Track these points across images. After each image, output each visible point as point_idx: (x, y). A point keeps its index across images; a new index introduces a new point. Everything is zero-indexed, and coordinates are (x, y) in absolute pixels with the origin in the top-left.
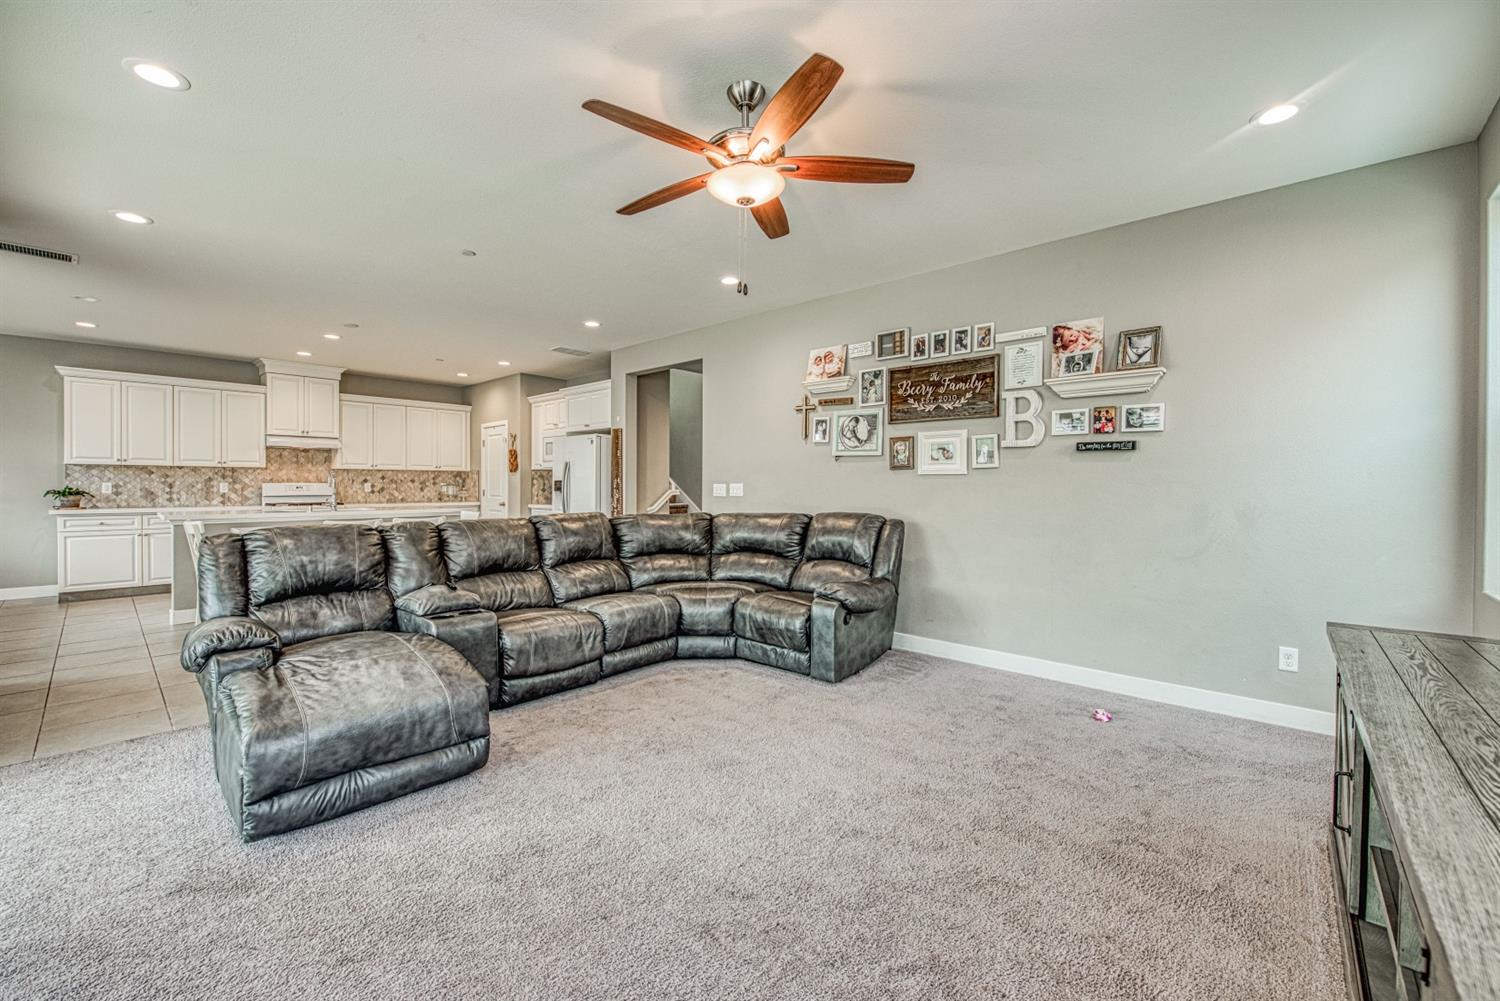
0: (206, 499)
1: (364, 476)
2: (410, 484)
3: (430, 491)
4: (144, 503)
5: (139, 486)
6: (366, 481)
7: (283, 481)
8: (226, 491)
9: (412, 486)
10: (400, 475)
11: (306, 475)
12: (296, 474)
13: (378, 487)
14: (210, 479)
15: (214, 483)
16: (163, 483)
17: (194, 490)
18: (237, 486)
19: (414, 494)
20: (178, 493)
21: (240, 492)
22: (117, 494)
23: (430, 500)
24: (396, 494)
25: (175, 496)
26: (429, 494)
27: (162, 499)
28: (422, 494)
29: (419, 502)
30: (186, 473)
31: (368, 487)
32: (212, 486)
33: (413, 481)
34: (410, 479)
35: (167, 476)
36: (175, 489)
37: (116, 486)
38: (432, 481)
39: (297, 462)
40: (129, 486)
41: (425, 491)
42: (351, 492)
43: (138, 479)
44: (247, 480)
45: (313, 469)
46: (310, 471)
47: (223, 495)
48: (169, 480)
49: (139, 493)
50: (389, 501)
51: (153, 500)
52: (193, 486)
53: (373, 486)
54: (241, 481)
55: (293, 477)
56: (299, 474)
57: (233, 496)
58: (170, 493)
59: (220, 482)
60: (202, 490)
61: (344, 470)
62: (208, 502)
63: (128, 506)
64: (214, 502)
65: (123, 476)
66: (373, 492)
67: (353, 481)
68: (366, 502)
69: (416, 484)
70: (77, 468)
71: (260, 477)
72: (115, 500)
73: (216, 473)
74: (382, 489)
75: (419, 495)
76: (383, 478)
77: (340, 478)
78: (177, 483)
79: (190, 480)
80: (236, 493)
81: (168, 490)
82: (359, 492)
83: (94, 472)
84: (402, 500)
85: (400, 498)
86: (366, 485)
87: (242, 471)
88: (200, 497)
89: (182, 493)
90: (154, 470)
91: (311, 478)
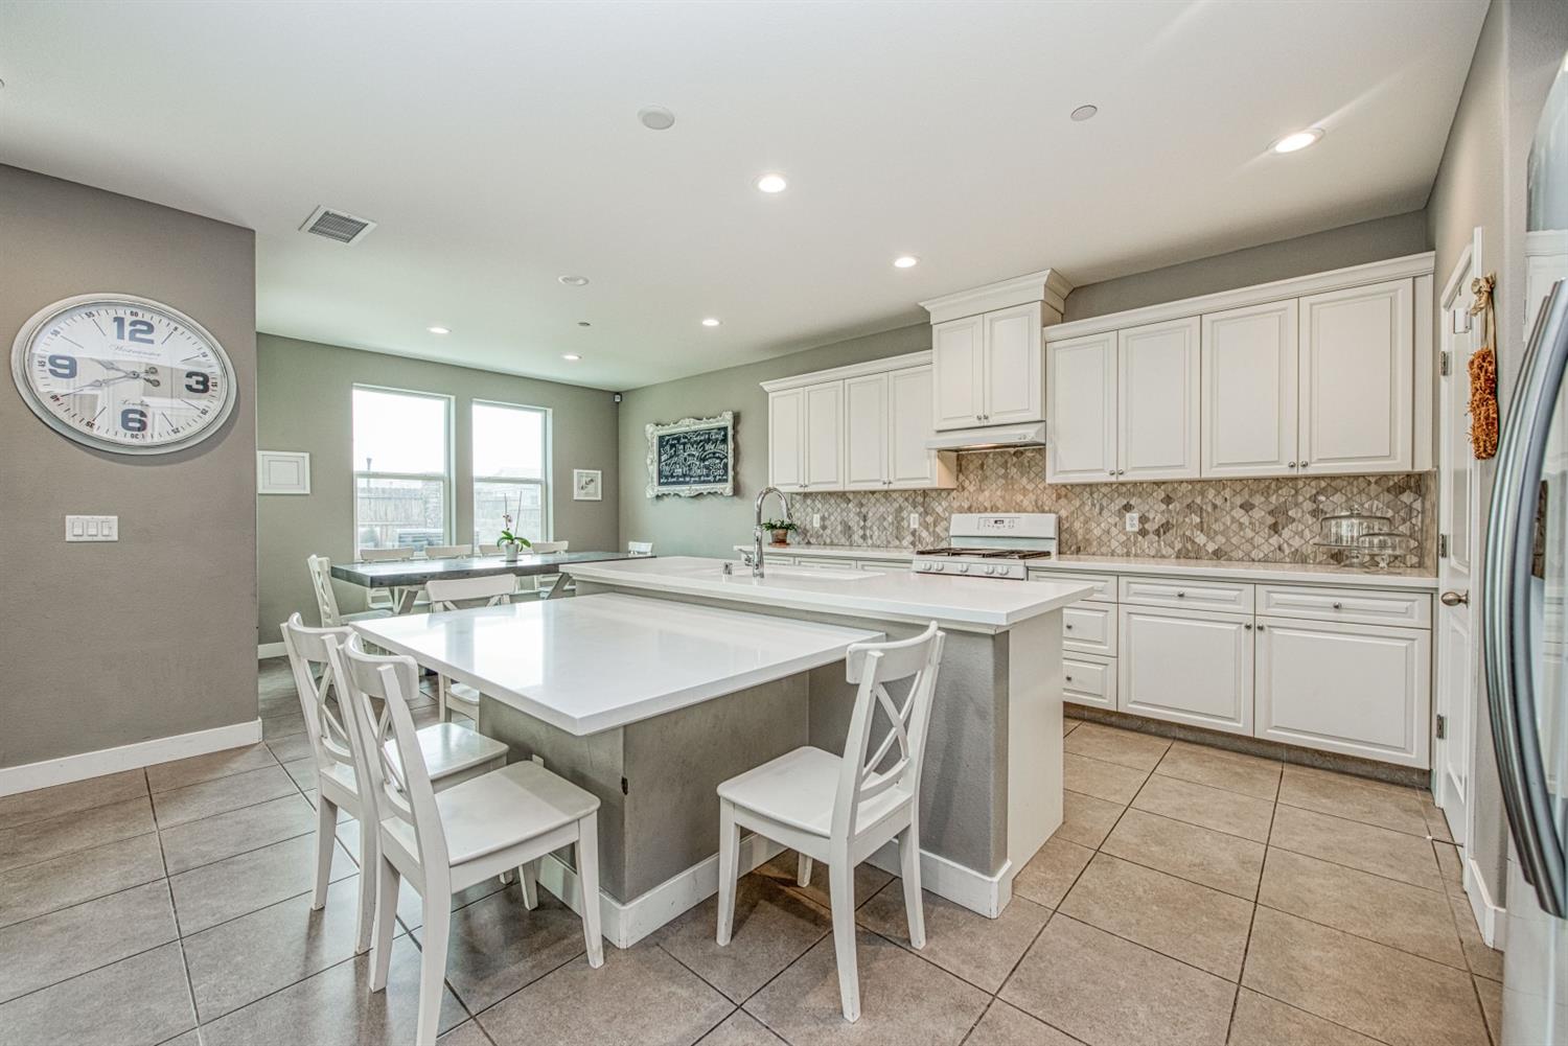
0: (897, 538)
1: (1125, 492)
2: (1238, 513)
3: (1301, 533)
4: (843, 540)
5: (839, 519)
6: (1128, 508)
7: (986, 510)
8: (916, 526)
9: (1245, 520)
10: (1211, 493)
11: (1019, 497)
12: (1003, 498)
13: (1157, 519)
14: (901, 510)
15: (905, 514)
16: (858, 514)
17: (885, 524)
18: (930, 519)
19: (1250, 541)
20: (871, 528)
21: (931, 530)
22: (824, 528)
23: (1300, 558)
24: (1201, 539)
25: (868, 533)
26: (1297, 542)
27: (856, 537)
28: (1274, 540)
29: (1265, 560)
30: (877, 500)
31: (1132, 521)
32: (903, 519)
33: (1247, 507)
34: (1239, 500)
35: (862, 505)
36: (869, 524)
37: (823, 519)
38: (1308, 506)
39: (1005, 476)
40: (832, 518)
41: (1286, 533)
42: (1097, 532)
43: (839, 510)
44: (939, 510)
45: (1030, 487)
46: (1024, 491)
47: (913, 533)
48: (864, 510)
49: (839, 528)
50: (1183, 555)
51: (850, 537)
52: (885, 519)
53: (1143, 519)
54: (934, 510)
55: (1000, 503)
56: (1007, 497)
57: (924, 534)
58: (864, 528)
59: (911, 512)
60: (893, 523)
61: (1085, 485)
62: (898, 543)
63: (832, 544)
64: (905, 543)
65: (827, 506)
66: (1143, 532)
67: (1101, 509)
68: (1128, 554)
69: (1257, 514)
70: (798, 497)
71: (955, 504)
72: (822, 536)
73: (906, 499)
74: (1166, 527)
75: (1266, 544)
76: (1168, 500)
77: (1077, 503)
78: (870, 514)
79: (882, 509)
80: (928, 530)
81: (862, 523)
82: (1114, 531)
83: (809, 502)
84: (1218, 555)
85: (1211, 547)
86: (1128, 515)
87: (934, 494)
88: (891, 533)
89: (875, 528)
90: (851, 497)
91: (1026, 503)
